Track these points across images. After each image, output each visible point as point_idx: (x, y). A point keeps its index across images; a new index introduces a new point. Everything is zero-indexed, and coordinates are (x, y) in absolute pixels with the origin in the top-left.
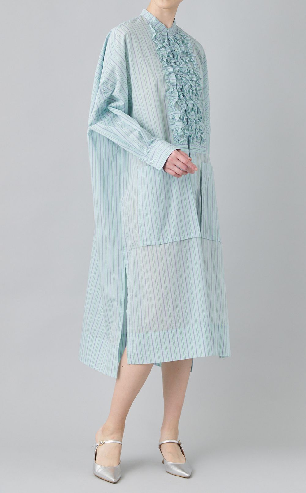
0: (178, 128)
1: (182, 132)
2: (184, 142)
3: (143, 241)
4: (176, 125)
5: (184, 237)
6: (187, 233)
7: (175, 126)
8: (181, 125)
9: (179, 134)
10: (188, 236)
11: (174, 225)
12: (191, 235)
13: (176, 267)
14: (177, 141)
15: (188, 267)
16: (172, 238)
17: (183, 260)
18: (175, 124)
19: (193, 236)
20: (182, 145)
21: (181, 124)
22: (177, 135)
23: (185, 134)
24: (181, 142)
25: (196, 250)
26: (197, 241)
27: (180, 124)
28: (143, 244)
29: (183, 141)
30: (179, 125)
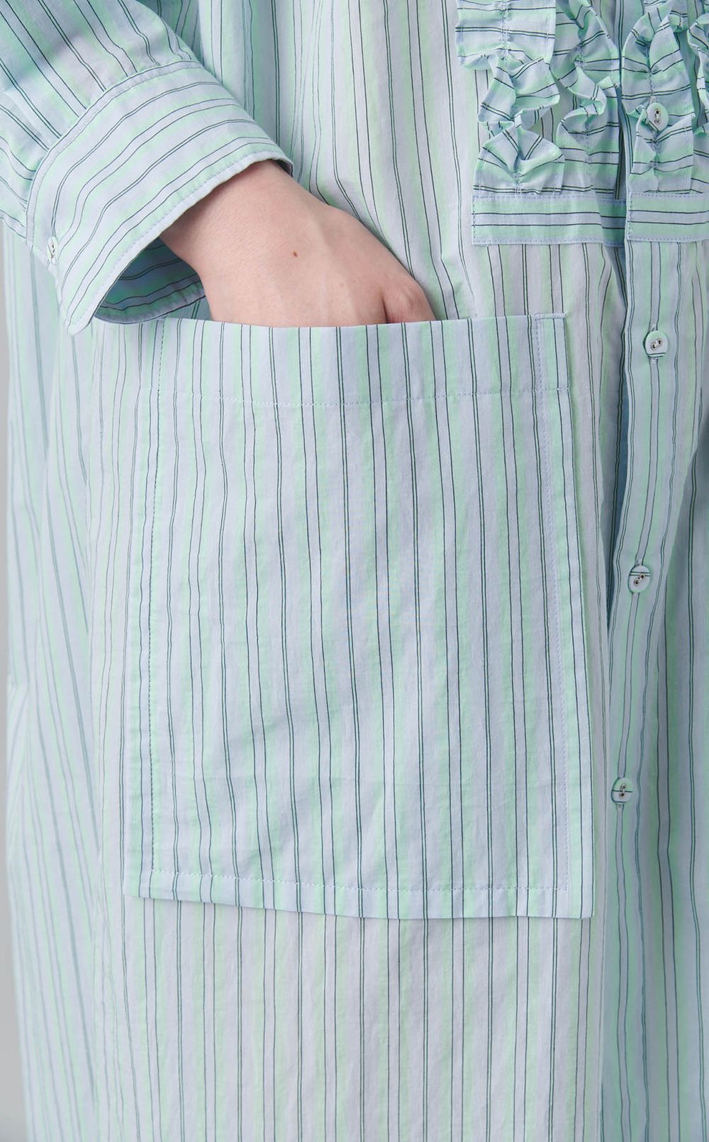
0: (521, 56)
1: (555, 89)
2: (562, 167)
3: (147, 858)
4: (512, 36)
5: (458, 903)
6: (491, 875)
7: (498, 36)
8: (546, 36)
9: (533, 106)
10: (490, 897)
11: (389, 800)
12: (523, 892)
13: (362, 1093)
14: (509, 156)
15: (457, 1106)
16: (361, 886)
17: (425, 1057)
18: (500, 25)
19: (534, 902)
20: (545, 190)
21: (551, 29)
22: (514, 109)
23: (576, 102)
24: (536, 170)
25: (540, 1001)
26: (555, 939)
27: (546, 23)
28: (145, 885)
29: (556, 162)
30: (535, 34)
